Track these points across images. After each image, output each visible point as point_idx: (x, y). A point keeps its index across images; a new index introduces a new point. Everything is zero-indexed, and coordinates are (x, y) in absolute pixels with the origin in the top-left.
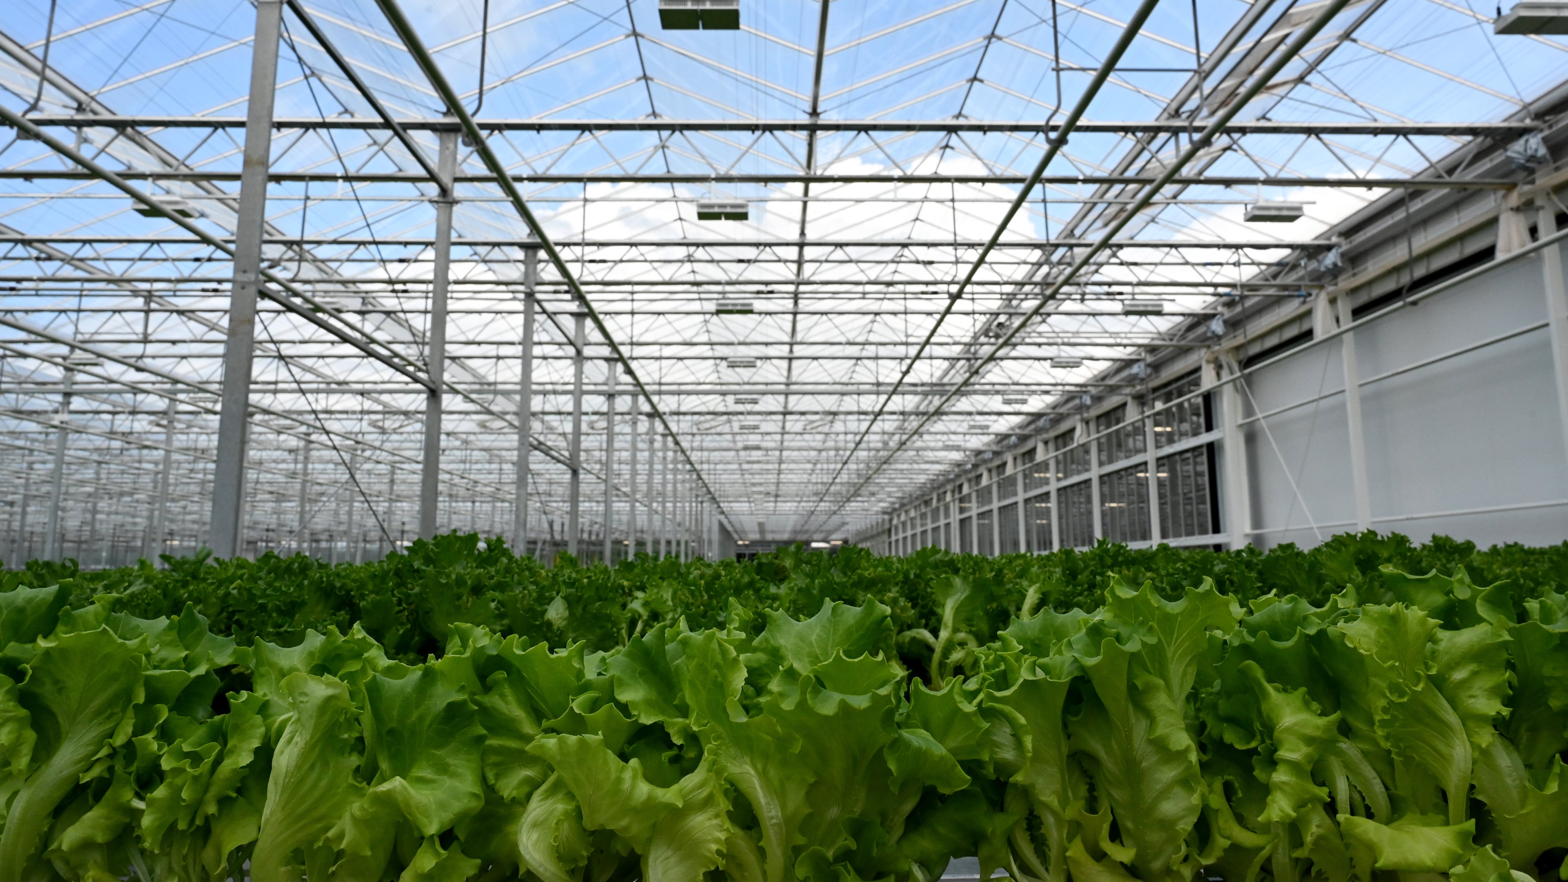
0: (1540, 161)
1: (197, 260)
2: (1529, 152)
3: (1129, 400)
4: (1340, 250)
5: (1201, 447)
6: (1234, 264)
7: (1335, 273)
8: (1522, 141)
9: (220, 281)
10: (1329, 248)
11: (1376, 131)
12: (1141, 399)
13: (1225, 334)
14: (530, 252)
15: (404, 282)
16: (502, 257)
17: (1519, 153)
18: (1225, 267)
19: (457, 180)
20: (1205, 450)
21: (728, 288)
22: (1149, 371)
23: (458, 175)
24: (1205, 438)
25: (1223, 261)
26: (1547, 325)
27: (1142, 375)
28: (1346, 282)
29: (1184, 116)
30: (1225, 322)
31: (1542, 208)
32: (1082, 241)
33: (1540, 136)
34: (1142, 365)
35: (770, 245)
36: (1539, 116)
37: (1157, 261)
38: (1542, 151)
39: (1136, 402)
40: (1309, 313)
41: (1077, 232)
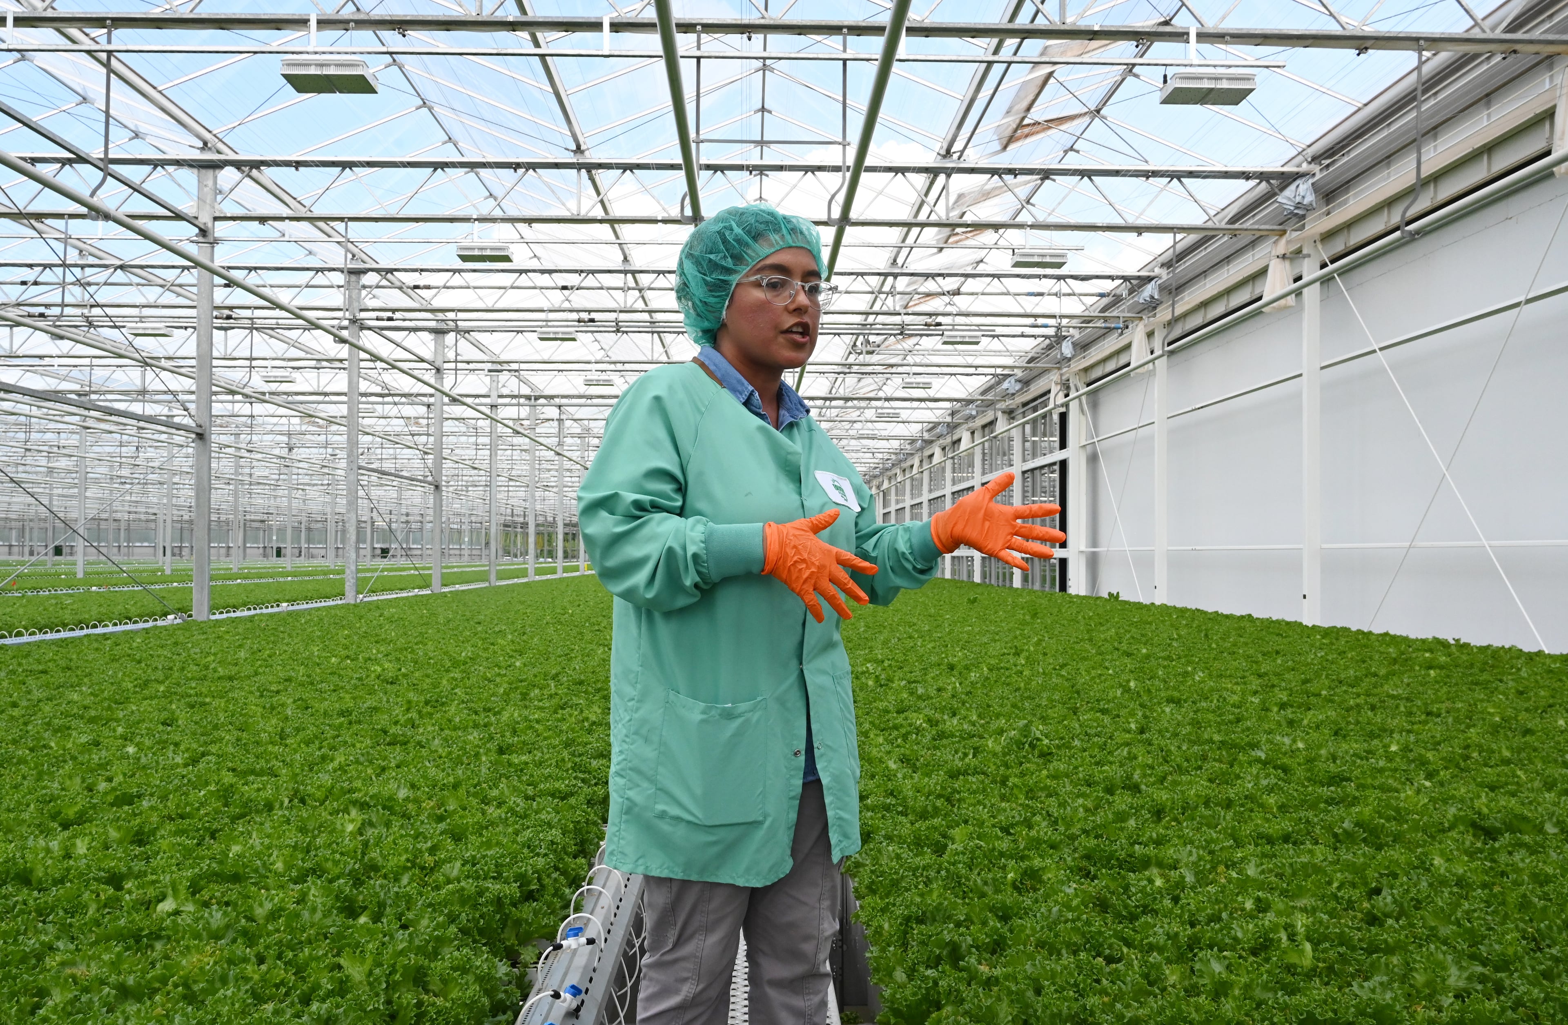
0: (1309, 208)
1: (24, 283)
2: (1298, 199)
3: (999, 414)
4: (1159, 282)
5: (1054, 464)
6: (1056, 295)
7: (1152, 306)
8: (1293, 187)
9: (47, 306)
10: (1150, 279)
11: (1148, 175)
12: (1010, 414)
13: (1074, 356)
14: (353, 278)
15: (231, 308)
16: (326, 282)
17: (1289, 199)
18: (1046, 297)
19: (216, 219)
20: (1057, 467)
21: (552, 316)
22: (1018, 386)
23: (217, 215)
24: (1059, 456)
25: (1045, 291)
26: (1300, 375)
27: (1011, 391)
28: (1164, 314)
29: (955, 156)
30: (1075, 345)
31: (1309, 256)
32: (905, 271)
33: (1311, 181)
34: (1012, 379)
35: (593, 272)
36: (1315, 159)
37: (980, 290)
38: (1310, 198)
39: (1006, 416)
40: (1128, 347)
41: (900, 261)
